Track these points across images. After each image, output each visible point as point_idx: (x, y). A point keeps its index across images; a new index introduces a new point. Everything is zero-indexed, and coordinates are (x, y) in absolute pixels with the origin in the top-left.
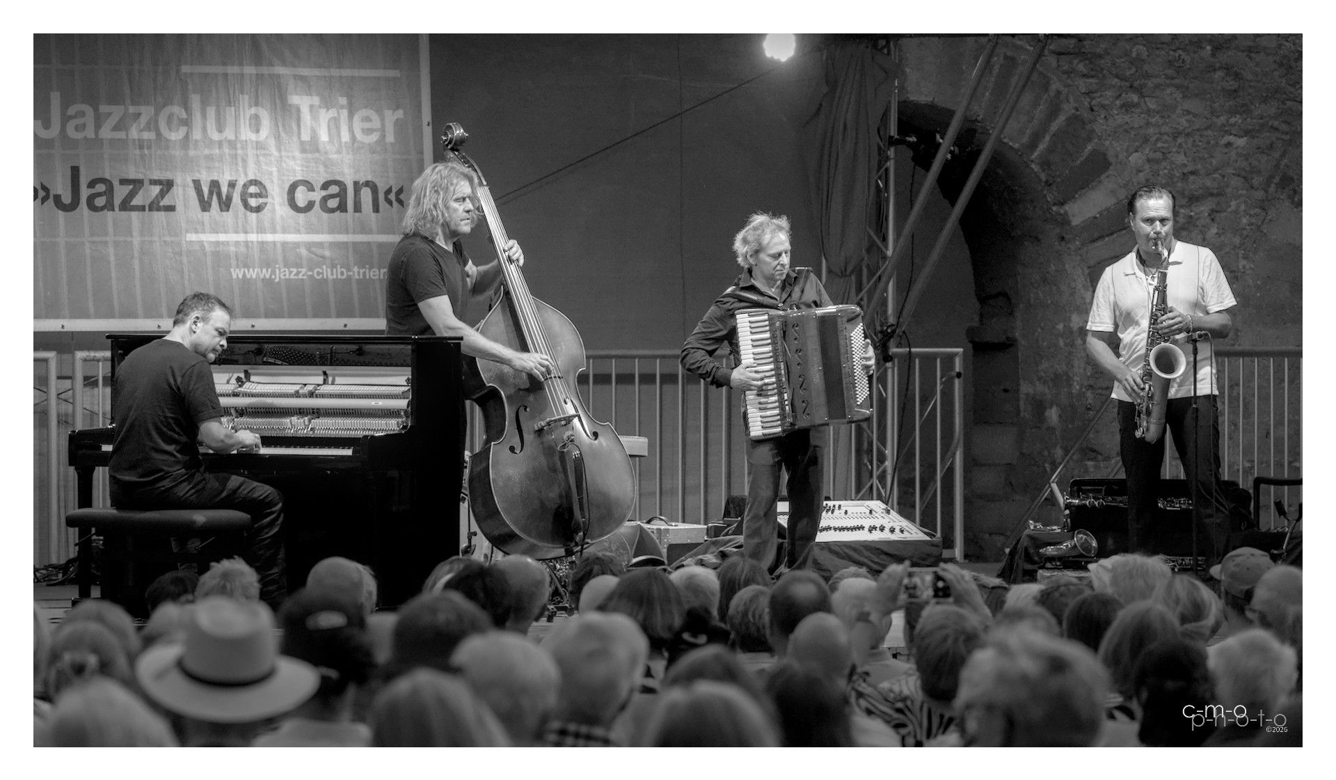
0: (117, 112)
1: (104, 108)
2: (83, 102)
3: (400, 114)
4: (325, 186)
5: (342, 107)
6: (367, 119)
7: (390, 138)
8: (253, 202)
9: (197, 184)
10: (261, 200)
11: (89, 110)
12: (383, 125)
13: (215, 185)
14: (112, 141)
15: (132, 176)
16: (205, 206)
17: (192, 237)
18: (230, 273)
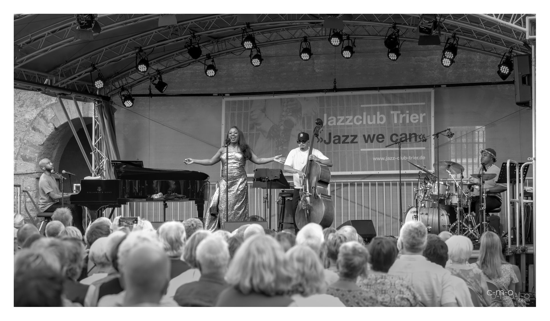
0: (342, 118)
1: (338, 117)
2: (333, 116)
3: (424, 114)
4: (401, 135)
5: (407, 113)
6: (415, 116)
7: (421, 121)
8: (380, 140)
9: (364, 136)
10: (383, 139)
11: (335, 118)
12: (419, 118)
13: (369, 136)
14: (341, 126)
15: (346, 134)
16: (366, 141)
17: (362, 150)
18: (373, 159)
